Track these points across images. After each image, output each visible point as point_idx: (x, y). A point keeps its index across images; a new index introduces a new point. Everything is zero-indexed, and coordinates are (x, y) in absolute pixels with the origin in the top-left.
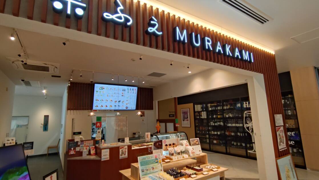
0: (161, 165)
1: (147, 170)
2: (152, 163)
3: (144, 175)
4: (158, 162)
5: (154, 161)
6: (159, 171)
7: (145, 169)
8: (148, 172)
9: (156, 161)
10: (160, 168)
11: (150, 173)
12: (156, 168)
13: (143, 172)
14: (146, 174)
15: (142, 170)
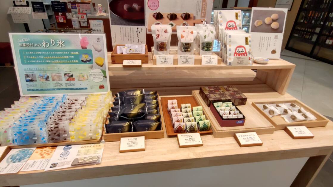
0: (104, 72)
1: (47, 79)
2: (69, 62)
3: (34, 90)
4: (90, 61)
5: (76, 57)
6: (92, 87)
7: (37, 74)
8: (51, 84)
9: (85, 57)
10: (99, 80)
11: (59, 89)
12: (82, 78)
13: (31, 81)
14: (42, 90)
15: (27, 76)
